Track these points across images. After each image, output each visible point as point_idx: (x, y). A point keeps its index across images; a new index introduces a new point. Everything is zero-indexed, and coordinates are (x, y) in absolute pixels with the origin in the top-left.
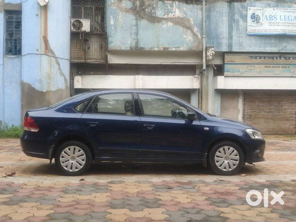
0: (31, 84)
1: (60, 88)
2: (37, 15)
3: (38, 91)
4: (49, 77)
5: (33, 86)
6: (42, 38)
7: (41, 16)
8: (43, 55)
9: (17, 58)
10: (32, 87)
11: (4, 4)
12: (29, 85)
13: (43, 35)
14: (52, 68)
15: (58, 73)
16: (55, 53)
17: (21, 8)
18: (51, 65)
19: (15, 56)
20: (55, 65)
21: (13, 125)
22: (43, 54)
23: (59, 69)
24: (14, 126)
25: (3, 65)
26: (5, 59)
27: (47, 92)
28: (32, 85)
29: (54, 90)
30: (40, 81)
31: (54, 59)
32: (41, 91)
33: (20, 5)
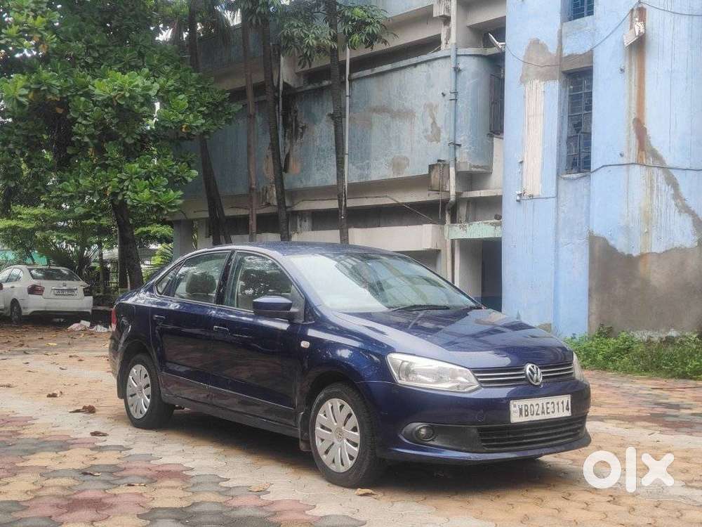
0: (607, 237)
1: (677, 244)
2: (622, 70)
3: (622, 254)
4: (647, 219)
5: (612, 243)
6: (631, 124)
7: (630, 70)
8: (632, 166)
9: (583, 180)
10: (610, 244)
11: (561, 59)
12: (604, 239)
13: (633, 116)
14: (655, 196)
15: (673, 206)
16: (665, 158)
17: (592, 62)
18: (652, 188)
19: (579, 175)
20: (663, 189)
21: (574, 334)
22: (632, 164)
23: (677, 195)
24: (575, 338)
25: (557, 196)
26: (562, 182)
27: (642, 256)
28: (609, 240)
29: (658, 252)
30: (627, 230)
31: (660, 172)
32: (628, 255)
33: (590, 55)
